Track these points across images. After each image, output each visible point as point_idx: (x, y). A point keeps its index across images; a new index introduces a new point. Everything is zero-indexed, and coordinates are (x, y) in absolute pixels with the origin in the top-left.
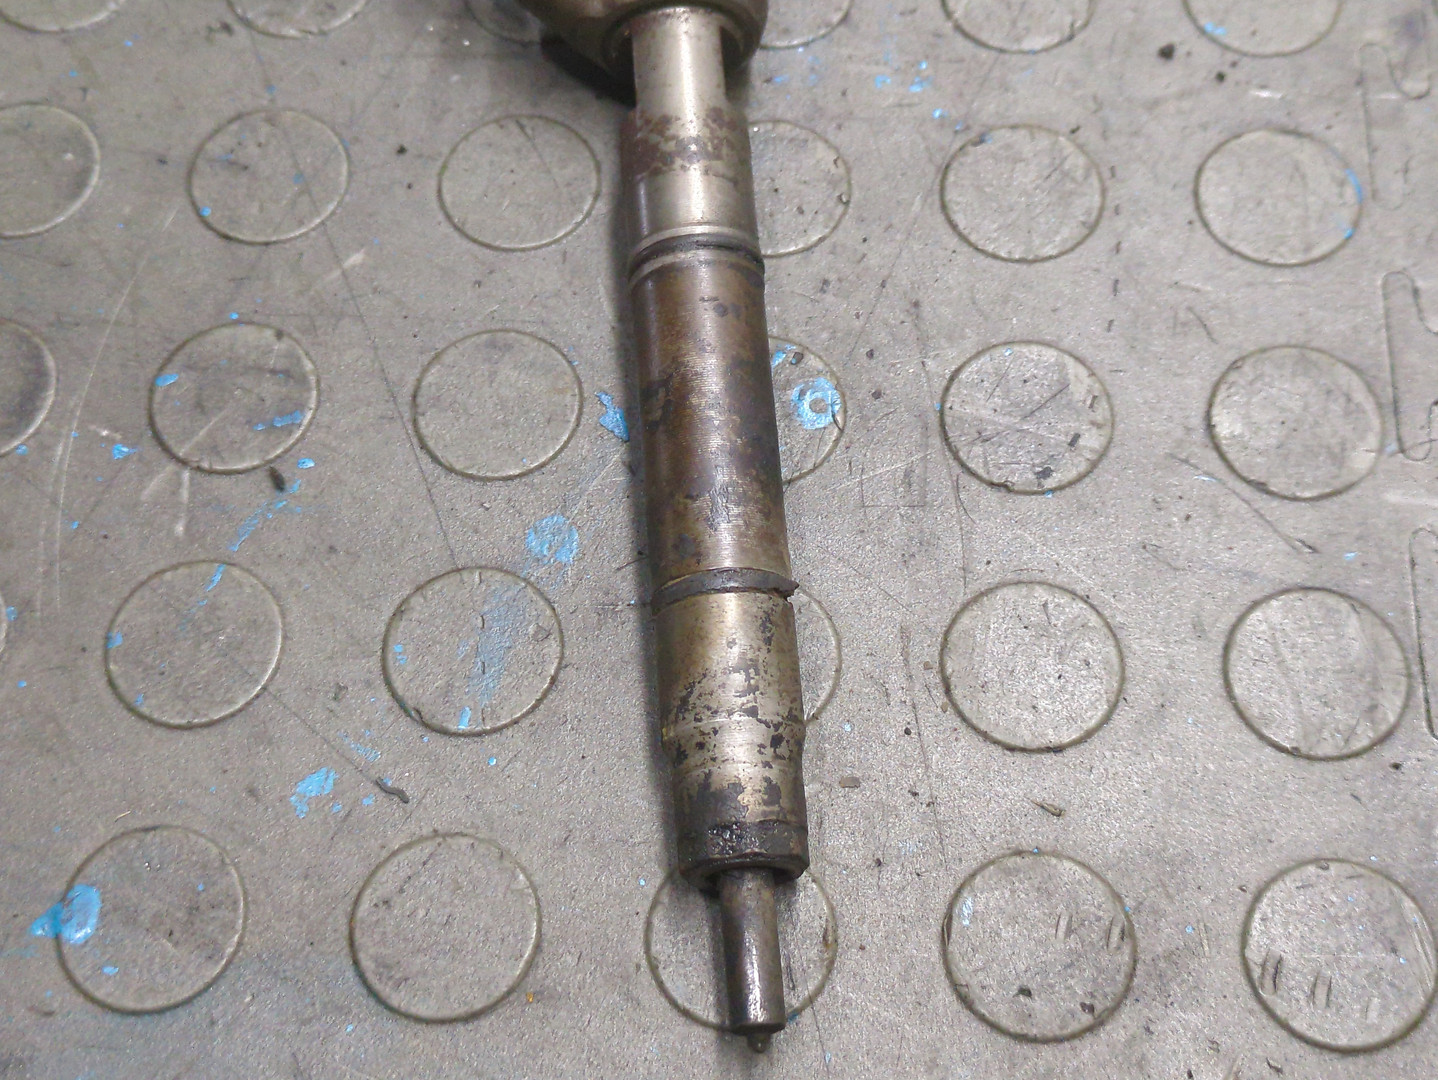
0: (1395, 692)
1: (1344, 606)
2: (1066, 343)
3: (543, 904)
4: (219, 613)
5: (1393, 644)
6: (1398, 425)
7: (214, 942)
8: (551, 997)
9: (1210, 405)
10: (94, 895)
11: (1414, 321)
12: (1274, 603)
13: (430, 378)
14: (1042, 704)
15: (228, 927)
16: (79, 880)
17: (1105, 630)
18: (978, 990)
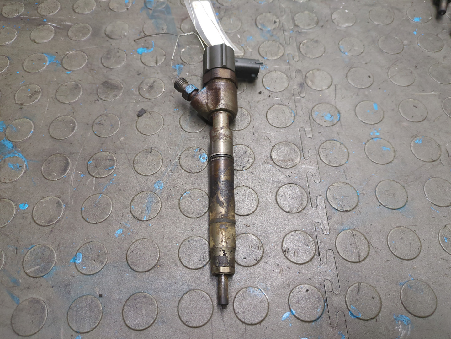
0: (305, 200)
1: (296, 186)
2: (245, 144)
3: (160, 250)
4: (101, 203)
5: (305, 192)
6: (303, 154)
7: (102, 261)
8: (162, 266)
9: (271, 153)
10: (81, 254)
11: (305, 136)
12: (284, 186)
13: (136, 159)
14: (245, 207)
15: (105, 258)
16: (78, 252)
17: (255, 193)
18: (237, 259)
